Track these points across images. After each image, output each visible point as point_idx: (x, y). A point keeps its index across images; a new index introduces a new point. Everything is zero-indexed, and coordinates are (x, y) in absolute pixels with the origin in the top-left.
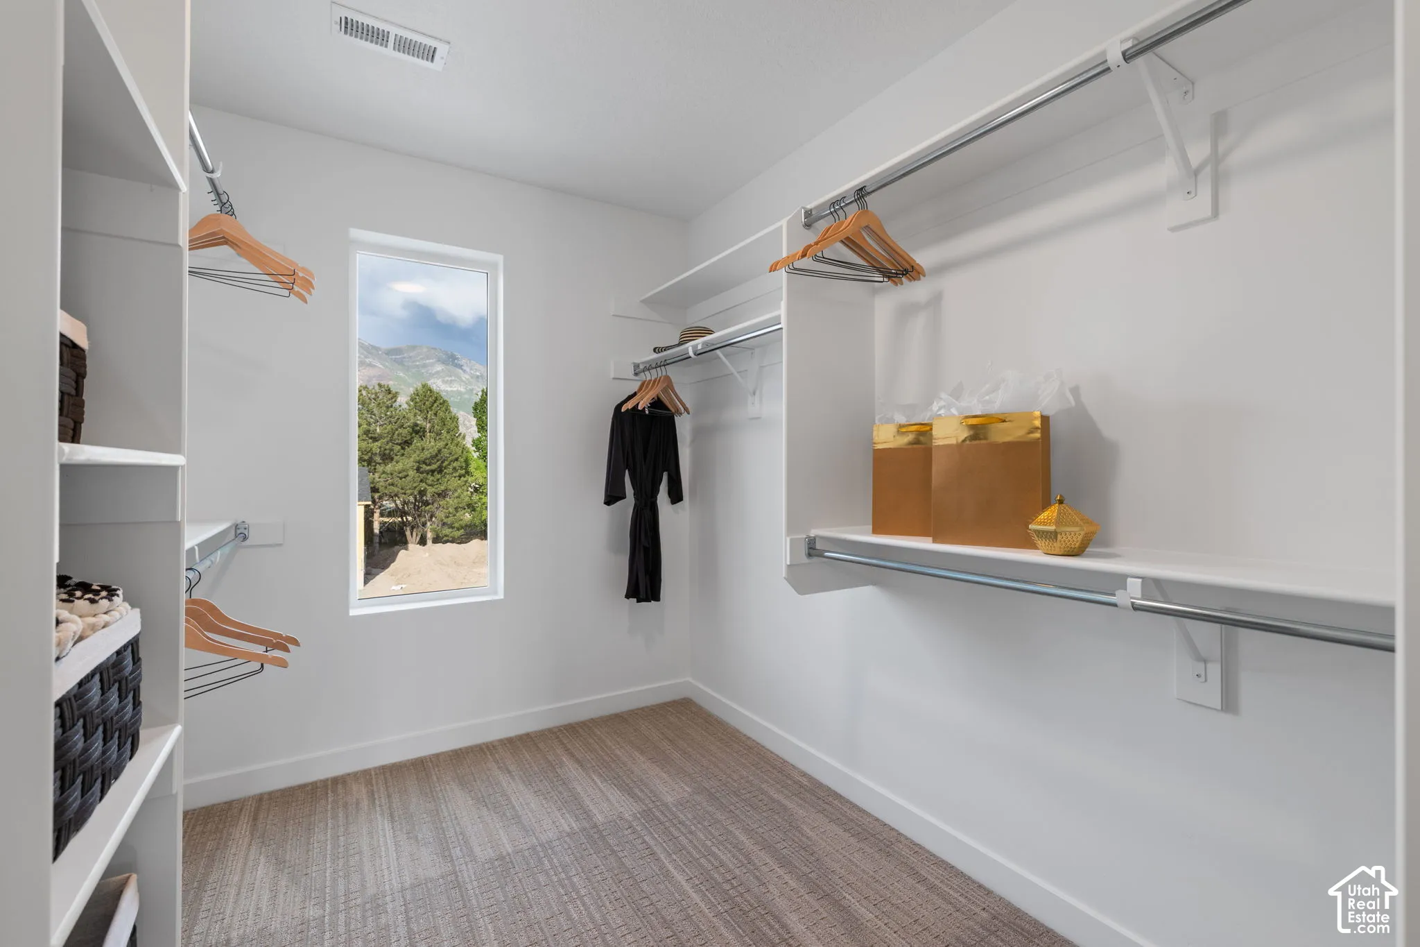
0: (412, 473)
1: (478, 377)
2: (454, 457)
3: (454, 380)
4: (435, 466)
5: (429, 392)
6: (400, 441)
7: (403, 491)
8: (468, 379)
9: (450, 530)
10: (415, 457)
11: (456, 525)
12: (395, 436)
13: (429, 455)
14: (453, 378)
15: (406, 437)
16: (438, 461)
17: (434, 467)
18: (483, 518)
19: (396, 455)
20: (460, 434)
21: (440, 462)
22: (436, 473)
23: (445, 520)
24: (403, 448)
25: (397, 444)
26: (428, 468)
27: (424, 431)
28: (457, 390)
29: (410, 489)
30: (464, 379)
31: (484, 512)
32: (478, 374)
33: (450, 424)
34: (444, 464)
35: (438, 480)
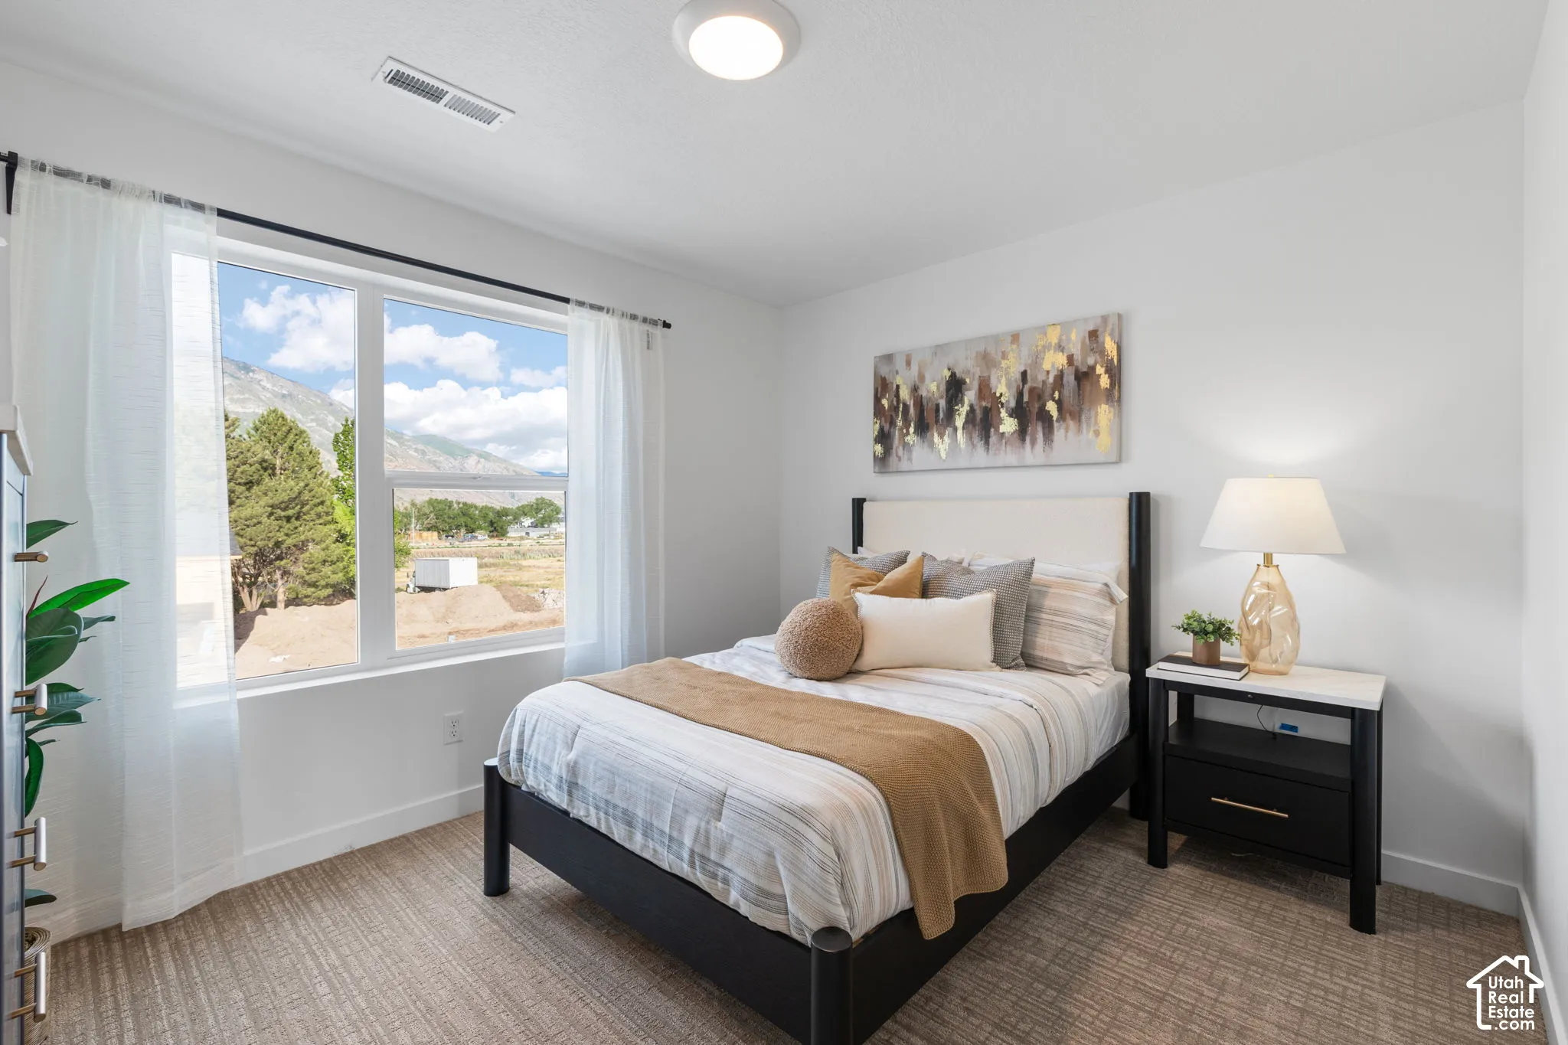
0: (264, 519)
1: (284, 396)
2: (318, 501)
3: (248, 399)
4: (291, 510)
5: (280, 419)
6: (243, 481)
7: (253, 543)
8: (269, 399)
9: (313, 589)
10: (264, 501)
11: (323, 583)
12: (238, 475)
13: (287, 498)
14: (247, 396)
15: (251, 476)
16: (297, 505)
17: (290, 512)
18: (351, 574)
19: (238, 498)
20: (323, 472)
21: (299, 507)
22: (293, 520)
23: (307, 578)
24: (248, 489)
25: (240, 484)
26: (283, 514)
27: (274, 468)
28: (254, 412)
29: (262, 540)
30: (263, 397)
31: (352, 567)
32: (285, 392)
33: (310, 461)
34: (304, 510)
35: (296, 528)
